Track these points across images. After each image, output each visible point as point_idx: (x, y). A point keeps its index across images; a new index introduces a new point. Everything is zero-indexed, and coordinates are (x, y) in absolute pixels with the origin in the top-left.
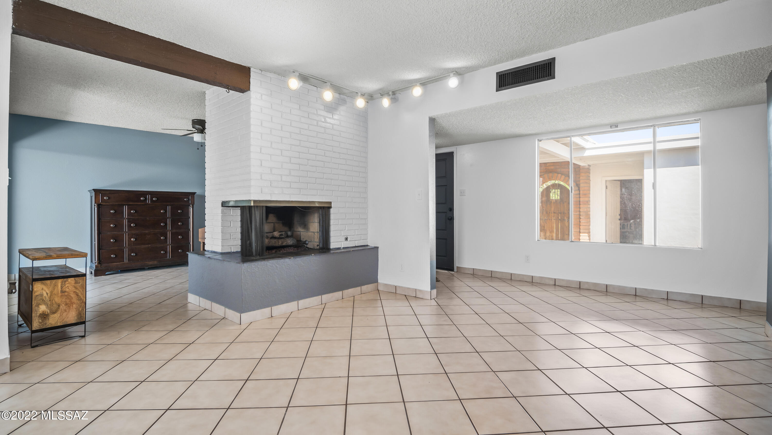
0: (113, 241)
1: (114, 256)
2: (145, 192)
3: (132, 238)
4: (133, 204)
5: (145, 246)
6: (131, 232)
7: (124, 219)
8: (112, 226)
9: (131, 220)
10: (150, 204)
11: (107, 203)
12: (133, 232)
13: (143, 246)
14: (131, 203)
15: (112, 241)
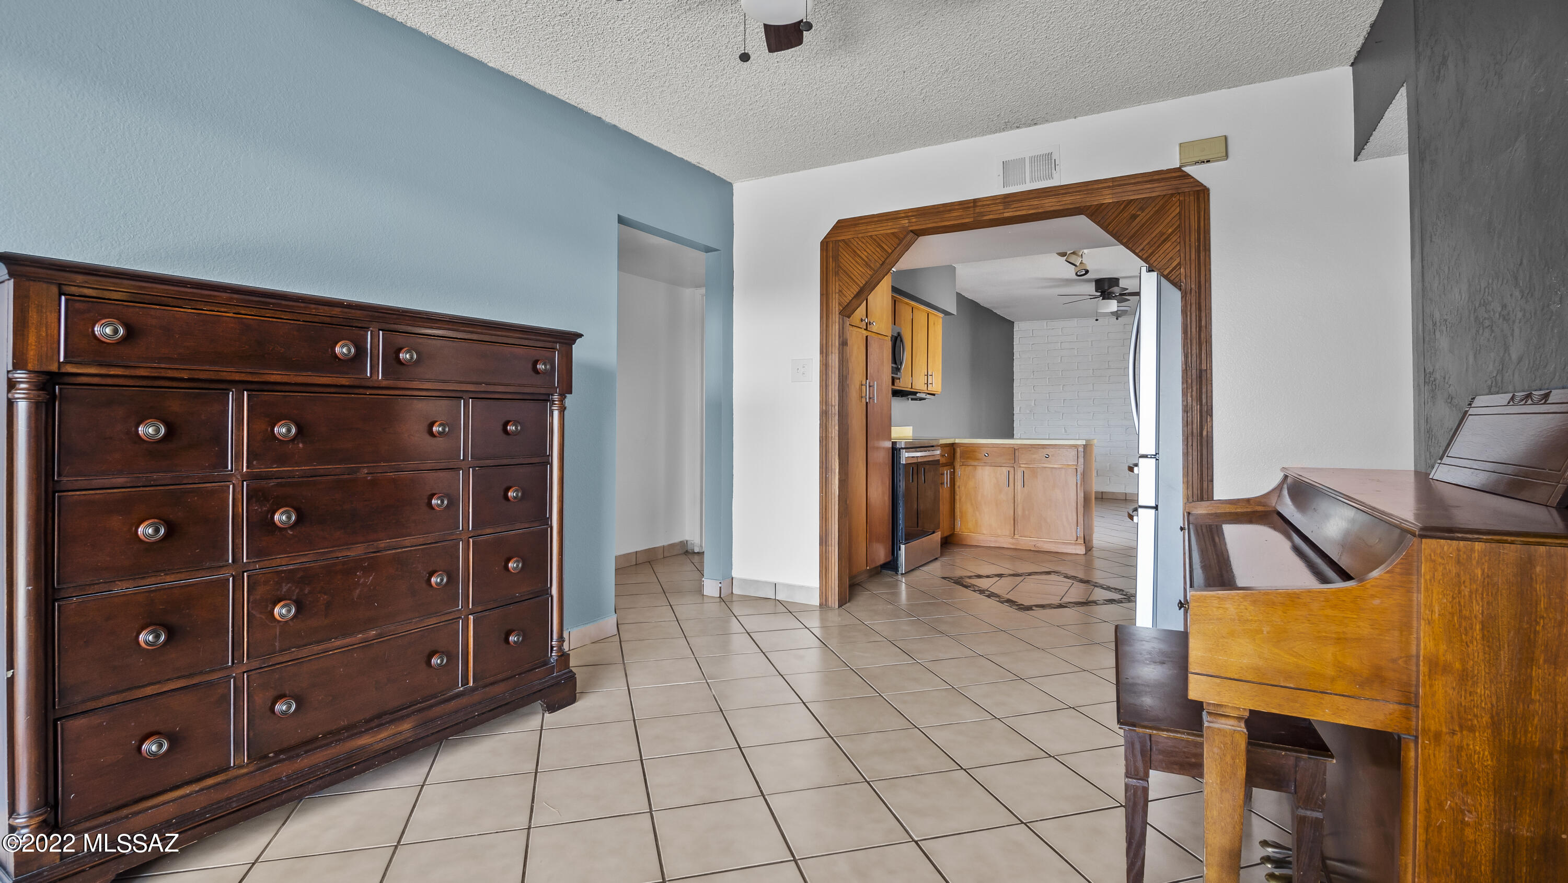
0: (157, 637)
1: (160, 746)
2: (358, 313)
3: (275, 605)
4: (285, 379)
5: (348, 641)
6: (267, 564)
7: (227, 479)
8: (150, 531)
9: (272, 483)
10: (385, 383)
11: (113, 371)
12: (283, 562)
13: (338, 643)
14: (276, 376)
15: (151, 638)
